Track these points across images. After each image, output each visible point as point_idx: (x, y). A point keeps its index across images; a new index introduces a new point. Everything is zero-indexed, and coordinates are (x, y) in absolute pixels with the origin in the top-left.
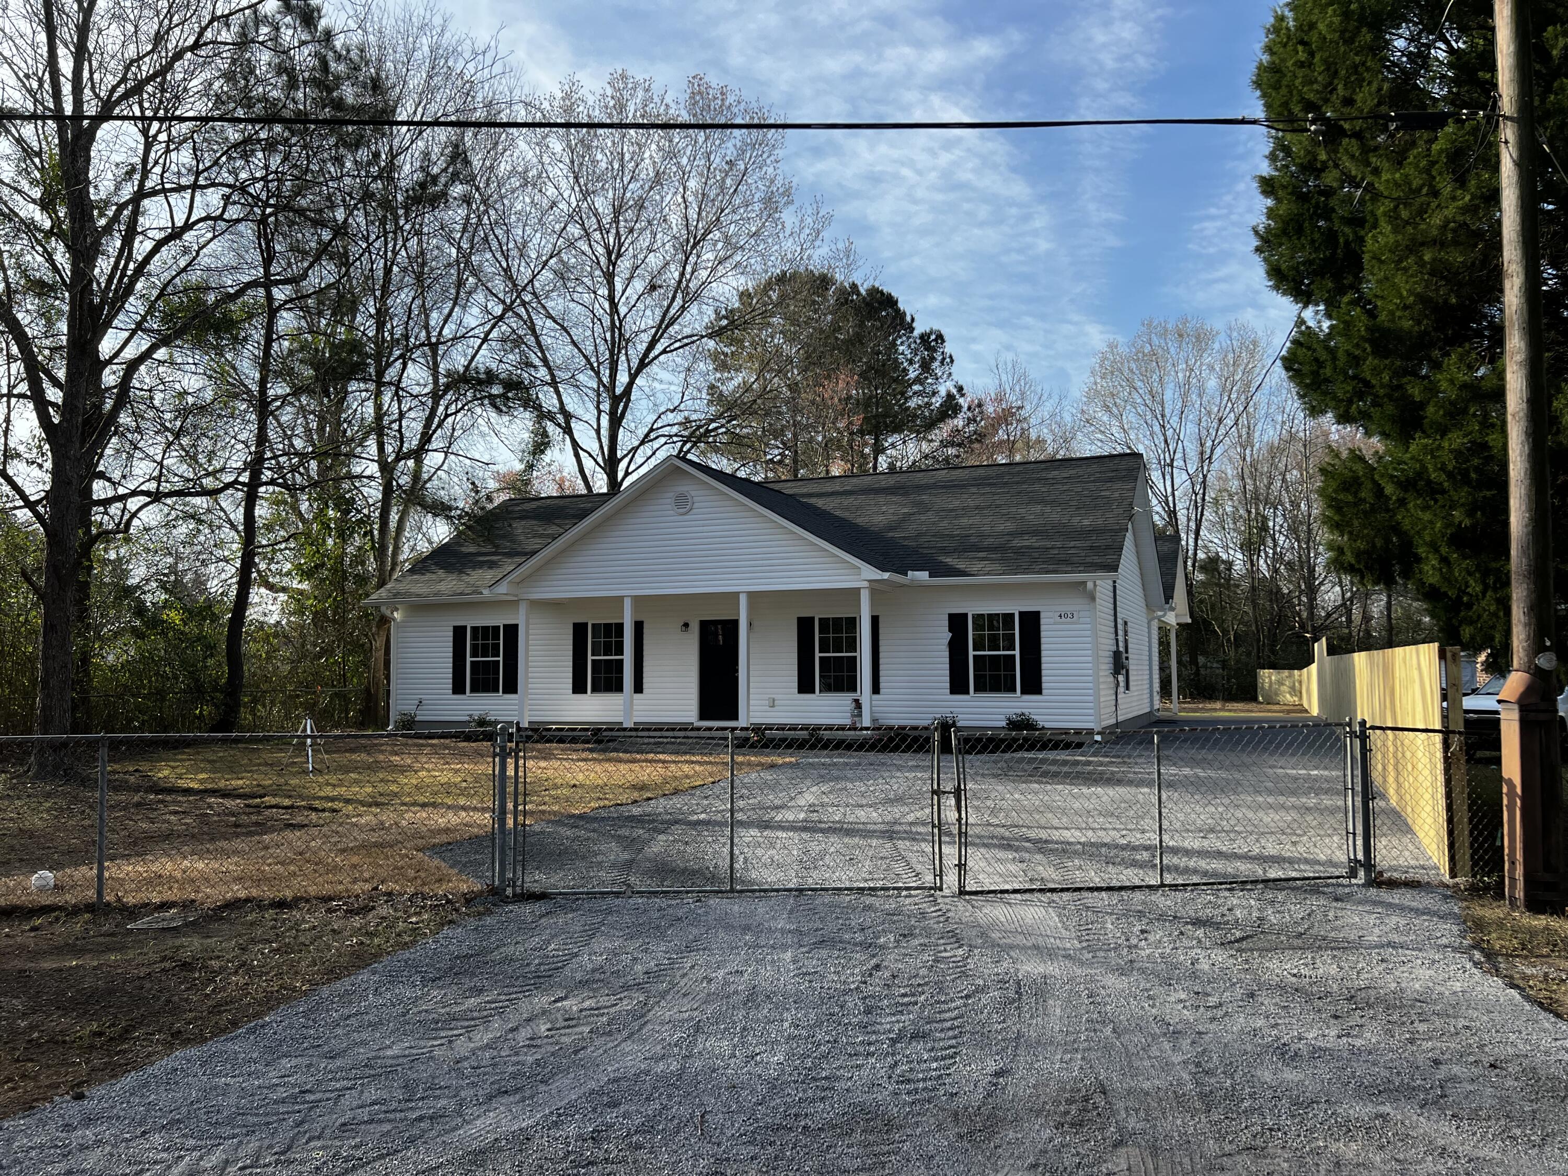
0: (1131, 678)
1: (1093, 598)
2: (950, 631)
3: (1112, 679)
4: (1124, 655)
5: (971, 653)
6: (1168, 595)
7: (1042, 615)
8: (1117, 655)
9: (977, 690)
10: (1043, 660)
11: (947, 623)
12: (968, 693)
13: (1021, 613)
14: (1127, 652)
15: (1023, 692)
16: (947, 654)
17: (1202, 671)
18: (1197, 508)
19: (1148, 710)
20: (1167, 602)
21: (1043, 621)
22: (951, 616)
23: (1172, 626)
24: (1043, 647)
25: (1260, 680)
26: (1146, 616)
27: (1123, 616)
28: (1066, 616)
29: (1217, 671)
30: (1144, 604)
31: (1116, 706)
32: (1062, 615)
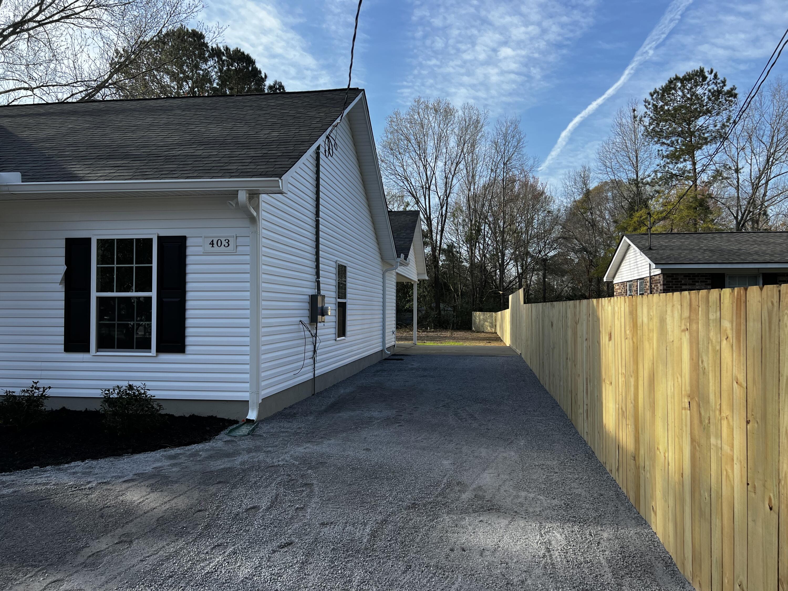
0: (350, 323)
1: (253, 220)
2: (67, 263)
3: (303, 327)
5: (94, 294)
6: (402, 249)
7: (189, 242)
8: (315, 299)
9: (100, 346)
10: (189, 304)
11: (62, 252)
12: (87, 350)
13: (160, 239)
14: (342, 296)
15: (160, 350)
17: (442, 313)
18: (442, 217)
20: (399, 255)
21: (189, 251)
22: (69, 242)
23: (416, 282)
24: (189, 286)
25: (473, 318)
26: (379, 267)
27: (337, 259)
28: (219, 244)
29: (450, 312)
30: (378, 256)
31: (313, 358)
32: (215, 242)
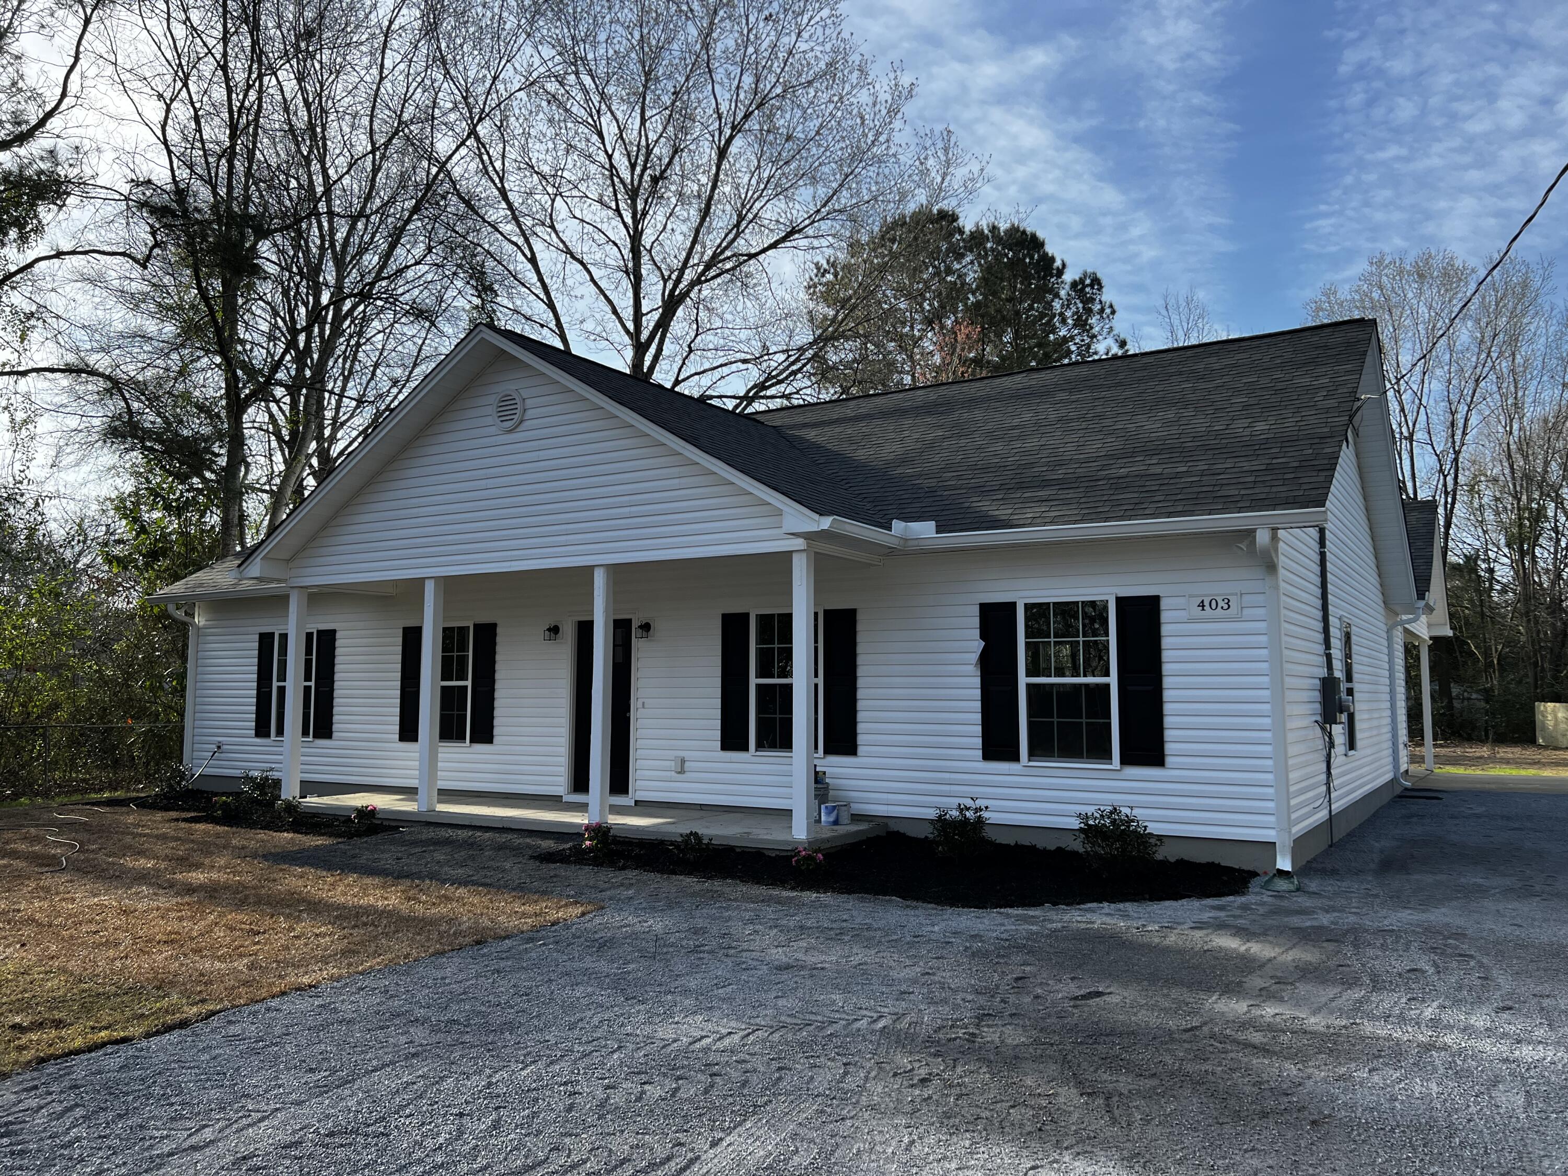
0: (1358, 726)
1: (1271, 567)
2: (982, 637)
3: (1318, 731)
4: (1343, 686)
5: (1023, 680)
6: (1422, 586)
7: (1164, 604)
8: (1328, 686)
9: (1033, 753)
10: (1167, 695)
11: (976, 621)
12: (1015, 758)
13: (1120, 601)
14: (1349, 678)
15: (1125, 761)
16: (977, 681)
17: (1457, 704)
18: (1447, 493)
19: (1389, 777)
20: (1421, 596)
21: (1165, 616)
22: (986, 610)
23: (1425, 640)
24: (1167, 668)
25: (1539, 717)
26: (1382, 618)
27: (1342, 613)
28: (1214, 606)
29: (1478, 703)
30: (1379, 599)
31: (1328, 784)
32: (1206, 603)
